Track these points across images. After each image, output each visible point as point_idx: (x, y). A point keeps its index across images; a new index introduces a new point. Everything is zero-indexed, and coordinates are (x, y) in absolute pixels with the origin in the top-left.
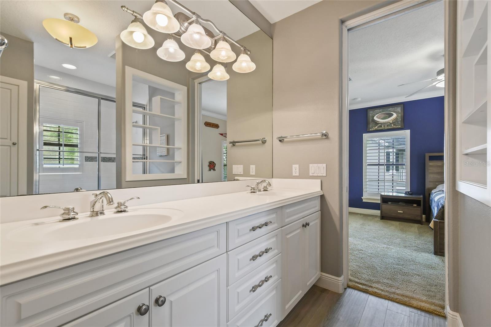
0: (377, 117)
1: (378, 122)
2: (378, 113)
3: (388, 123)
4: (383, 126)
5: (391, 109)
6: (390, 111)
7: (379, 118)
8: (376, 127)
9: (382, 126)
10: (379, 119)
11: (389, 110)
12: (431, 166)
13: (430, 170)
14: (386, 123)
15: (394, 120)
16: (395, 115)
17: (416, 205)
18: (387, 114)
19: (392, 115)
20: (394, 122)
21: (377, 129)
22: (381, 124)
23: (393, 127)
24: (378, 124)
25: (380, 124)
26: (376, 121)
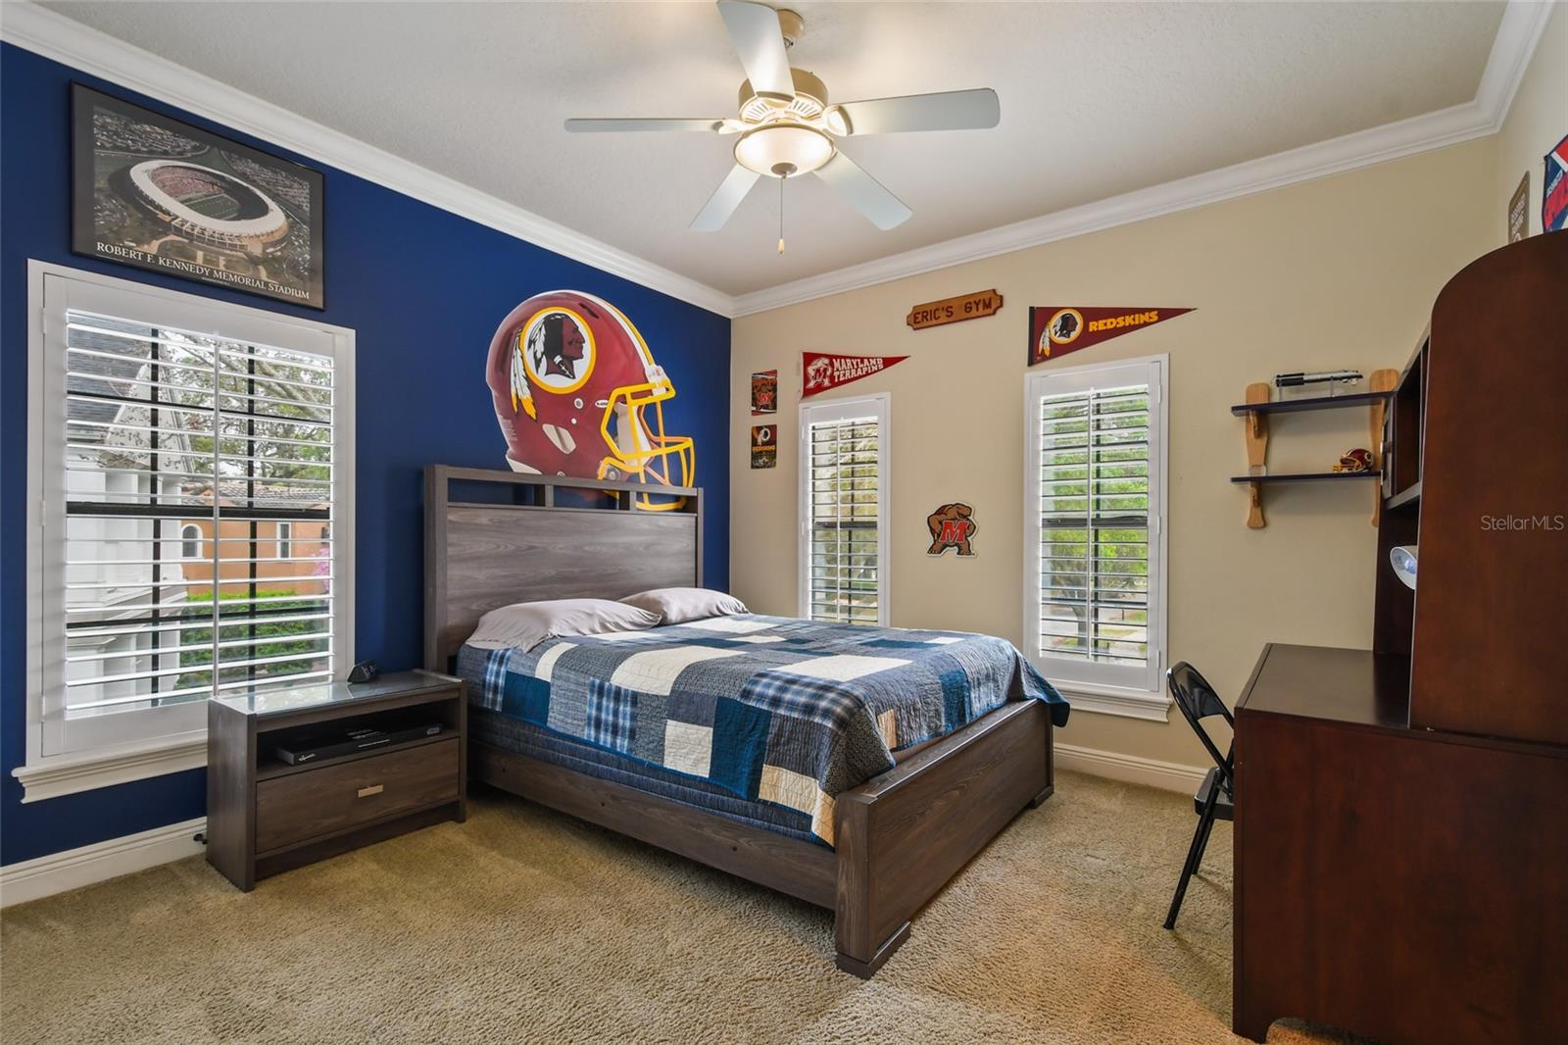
0: (154, 176)
1: (167, 219)
2: (165, 155)
3: (233, 247)
4: (200, 254)
5: (251, 167)
6: (244, 176)
7: (173, 192)
8: (153, 248)
9: (194, 258)
10: (171, 195)
11: (240, 166)
12: (457, 527)
13: (451, 545)
14: (223, 245)
15: (274, 244)
16: (275, 220)
17: (437, 730)
18: (227, 191)
19: (261, 210)
20: (275, 259)
21: (155, 257)
22: (189, 235)
23: (266, 284)
24: (167, 228)
25: (178, 231)
26: (152, 203)
